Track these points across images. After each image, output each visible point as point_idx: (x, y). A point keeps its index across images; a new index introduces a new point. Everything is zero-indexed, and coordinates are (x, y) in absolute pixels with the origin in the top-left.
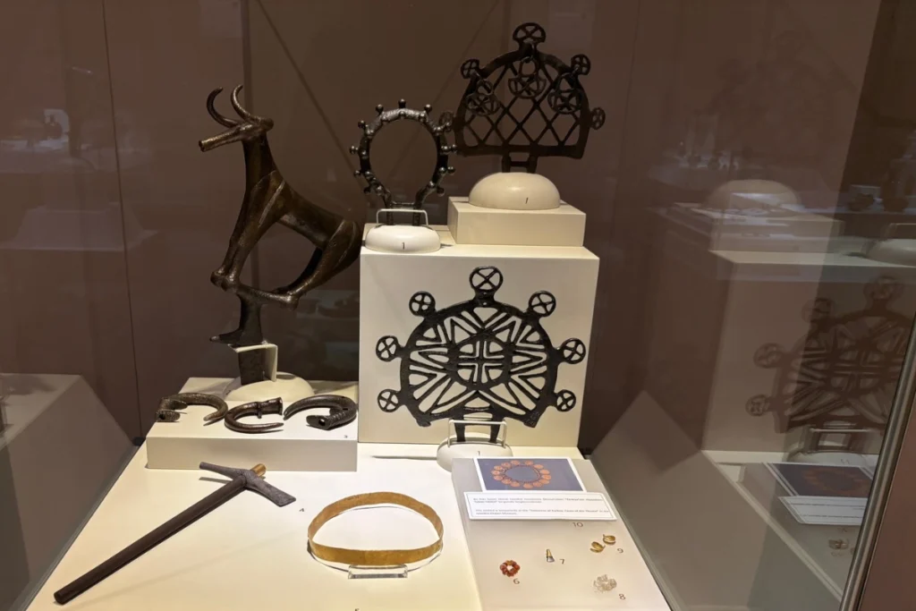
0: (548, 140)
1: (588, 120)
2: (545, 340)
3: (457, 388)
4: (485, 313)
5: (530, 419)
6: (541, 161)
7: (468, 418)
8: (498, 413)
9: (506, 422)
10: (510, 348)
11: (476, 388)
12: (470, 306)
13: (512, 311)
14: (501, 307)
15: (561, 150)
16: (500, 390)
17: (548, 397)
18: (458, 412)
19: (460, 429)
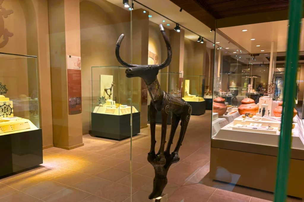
0: (3, 92)
1: (6, 90)
2: (10, 107)
3: (3, 113)
4: (5, 106)
5: (10, 115)
6: (2, 94)
7: (4, 115)
8: (7, 114)
9: (8, 115)
10: (7, 109)
11: (5, 112)
12: (4, 105)
13: (7, 105)
14: (6, 105)
15: (4, 93)
16: (7, 112)
17: (11, 113)
18: (3, 115)
19: (4, 116)
